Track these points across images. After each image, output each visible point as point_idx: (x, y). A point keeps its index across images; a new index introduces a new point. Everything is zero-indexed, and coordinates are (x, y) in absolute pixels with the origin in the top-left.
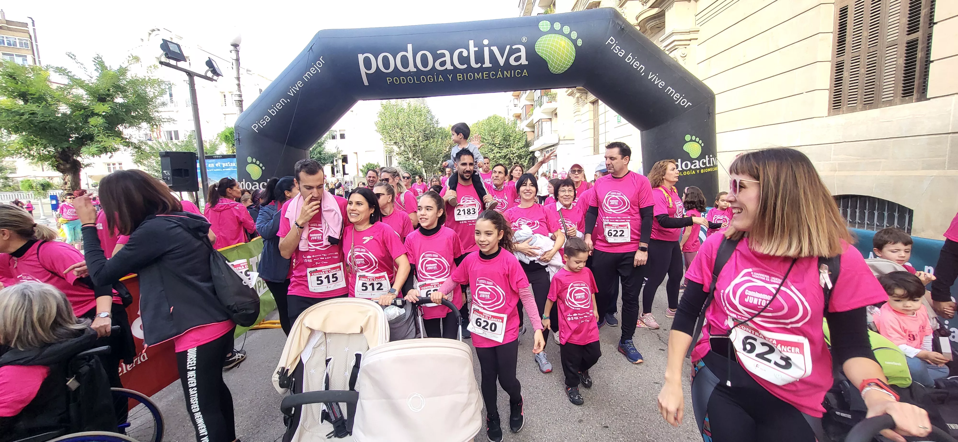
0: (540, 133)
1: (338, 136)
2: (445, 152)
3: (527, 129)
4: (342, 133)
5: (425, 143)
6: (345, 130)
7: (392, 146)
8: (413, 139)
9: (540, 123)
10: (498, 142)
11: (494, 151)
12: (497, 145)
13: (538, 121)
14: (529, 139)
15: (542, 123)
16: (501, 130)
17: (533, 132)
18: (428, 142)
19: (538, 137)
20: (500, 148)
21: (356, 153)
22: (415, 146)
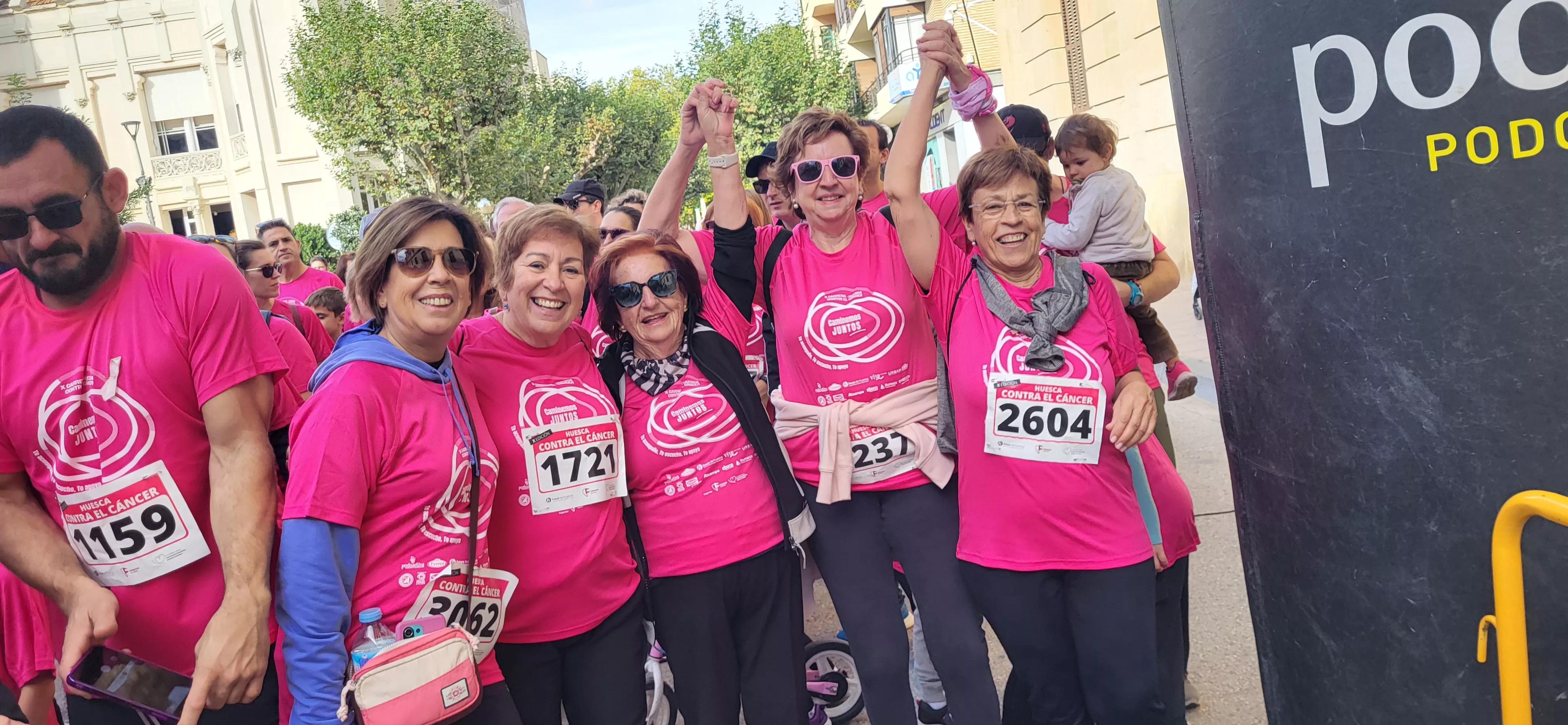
0: (890, 61)
1: (192, 141)
2: (585, 160)
3: (852, 54)
4: (204, 126)
5: (482, 133)
6: (210, 118)
7: (365, 159)
8: (423, 124)
9: (886, 23)
10: (754, 109)
11: (744, 141)
12: (749, 119)
13: (880, 17)
14: (863, 88)
15: (892, 25)
16: (756, 65)
17: (874, 59)
18: (489, 129)
19: (887, 71)
20: (762, 127)
21: (252, 194)
22: (441, 148)
